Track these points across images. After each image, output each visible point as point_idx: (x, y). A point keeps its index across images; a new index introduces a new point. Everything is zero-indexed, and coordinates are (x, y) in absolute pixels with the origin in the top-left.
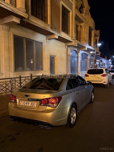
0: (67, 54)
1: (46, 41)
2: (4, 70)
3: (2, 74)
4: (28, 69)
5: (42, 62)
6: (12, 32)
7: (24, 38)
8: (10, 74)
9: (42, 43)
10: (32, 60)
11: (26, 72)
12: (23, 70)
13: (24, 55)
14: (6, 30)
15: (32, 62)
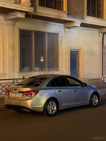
0: (103, 44)
1: (64, 30)
2: (8, 71)
3: (6, 74)
4: (37, 69)
5: (57, 59)
6: (17, 27)
7: (33, 31)
8: (15, 75)
9: (57, 34)
10: (43, 57)
11: (34, 73)
12: (31, 70)
13: (32, 51)
14: (10, 26)
15: (42, 60)
